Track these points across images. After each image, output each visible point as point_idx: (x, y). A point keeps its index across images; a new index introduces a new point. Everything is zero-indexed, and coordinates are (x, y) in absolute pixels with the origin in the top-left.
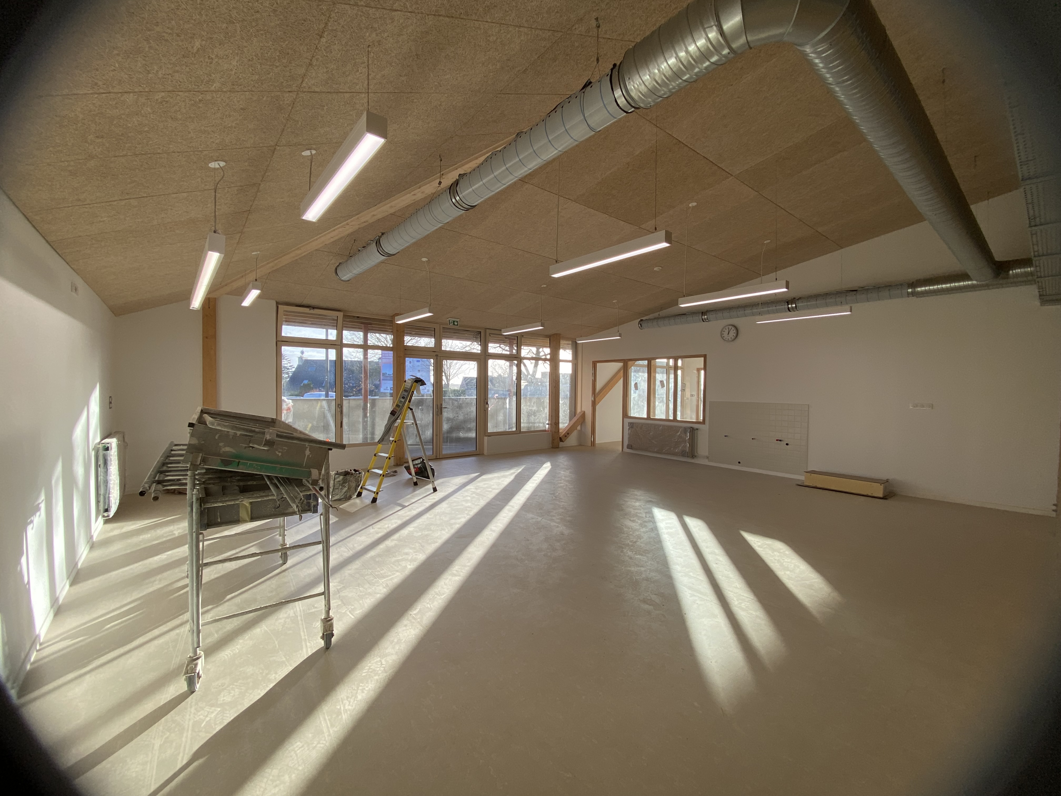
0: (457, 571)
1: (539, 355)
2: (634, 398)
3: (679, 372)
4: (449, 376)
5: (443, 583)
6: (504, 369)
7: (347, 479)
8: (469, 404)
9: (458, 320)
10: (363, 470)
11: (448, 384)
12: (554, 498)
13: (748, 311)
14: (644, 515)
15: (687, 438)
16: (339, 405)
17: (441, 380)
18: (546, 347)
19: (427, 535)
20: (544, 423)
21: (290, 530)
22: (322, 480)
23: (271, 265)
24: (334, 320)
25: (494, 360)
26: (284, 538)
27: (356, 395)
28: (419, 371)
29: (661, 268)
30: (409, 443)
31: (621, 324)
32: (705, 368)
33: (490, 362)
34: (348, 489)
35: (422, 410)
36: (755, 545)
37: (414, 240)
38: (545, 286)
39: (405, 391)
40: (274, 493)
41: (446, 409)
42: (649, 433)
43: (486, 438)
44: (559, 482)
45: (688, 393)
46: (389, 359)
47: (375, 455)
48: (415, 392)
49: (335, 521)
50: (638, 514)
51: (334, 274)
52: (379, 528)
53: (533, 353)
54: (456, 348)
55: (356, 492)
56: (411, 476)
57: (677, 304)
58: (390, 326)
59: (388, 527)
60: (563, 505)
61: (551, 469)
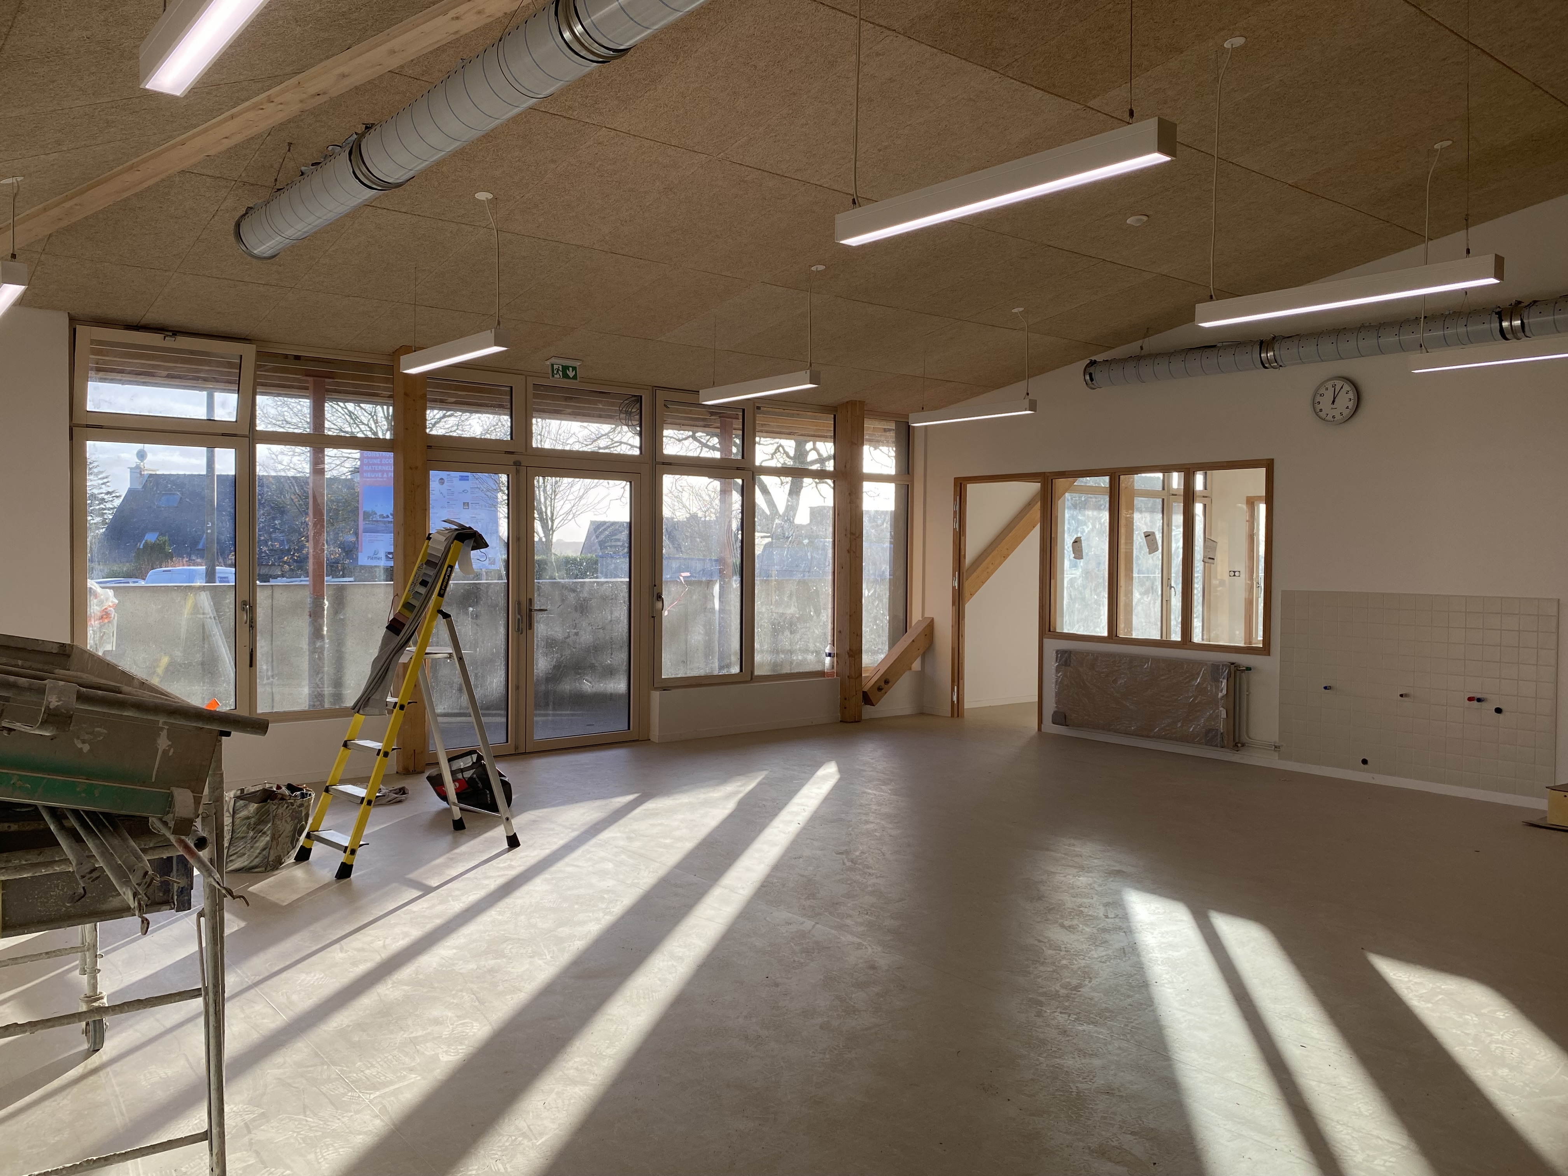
0: (577, 1069)
1: (804, 462)
2: (1072, 581)
3: (1199, 508)
4: (553, 521)
5: (540, 1105)
6: (707, 498)
7: (267, 812)
8: (607, 600)
9: (577, 364)
10: (314, 785)
11: (549, 543)
12: (848, 864)
13: (1389, 339)
14: (1101, 912)
15: (1220, 695)
16: (244, 603)
17: (530, 531)
18: (823, 438)
19: (492, 971)
20: (818, 653)
21: (109, 956)
22: (203, 819)
23: (54, 212)
24: (230, 365)
25: (677, 476)
26: (95, 978)
27: (292, 574)
28: (466, 504)
29: (1145, 218)
30: (439, 710)
31: (1032, 376)
32: (1269, 500)
33: (668, 481)
34: (273, 838)
35: (476, 616)
36: (1410, 996)
37: (455, 145)
38: (821, 268)
39: (430, 563)
40: (71, 857)
41: (544, 615)
42: (1115, 681)
43: (656, 695)
44: (864, 818)
45: (1222, 567)
46: (383, 472)
47: (345, 745)
48: (457, 566)
49: (236, 929)
50: (1086, 910)
51: (232, 238)
52: (358, 950)
53: (788, 456)
54: (570, 441)
55: (294, 848)
56: (444, 805)
57: (1189, 317)
58: (386, 380)
59: (384, 947)
60: (874, 885)
61: (840, 780)
